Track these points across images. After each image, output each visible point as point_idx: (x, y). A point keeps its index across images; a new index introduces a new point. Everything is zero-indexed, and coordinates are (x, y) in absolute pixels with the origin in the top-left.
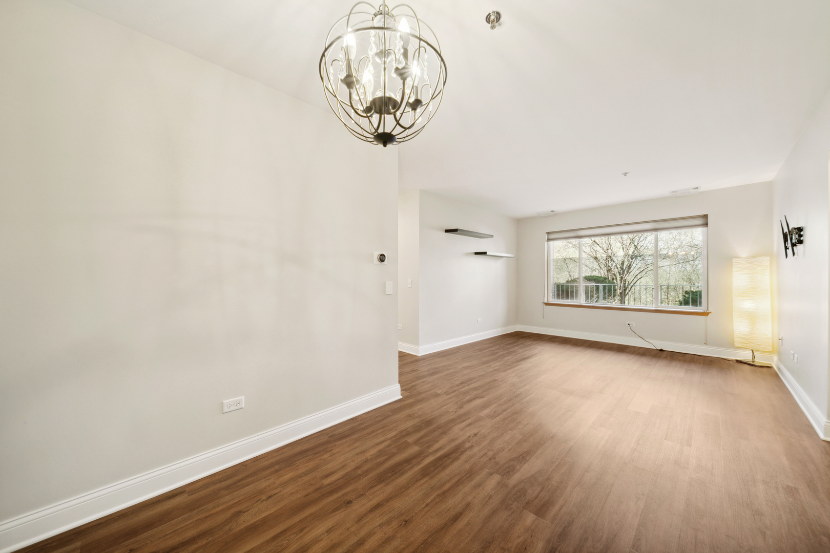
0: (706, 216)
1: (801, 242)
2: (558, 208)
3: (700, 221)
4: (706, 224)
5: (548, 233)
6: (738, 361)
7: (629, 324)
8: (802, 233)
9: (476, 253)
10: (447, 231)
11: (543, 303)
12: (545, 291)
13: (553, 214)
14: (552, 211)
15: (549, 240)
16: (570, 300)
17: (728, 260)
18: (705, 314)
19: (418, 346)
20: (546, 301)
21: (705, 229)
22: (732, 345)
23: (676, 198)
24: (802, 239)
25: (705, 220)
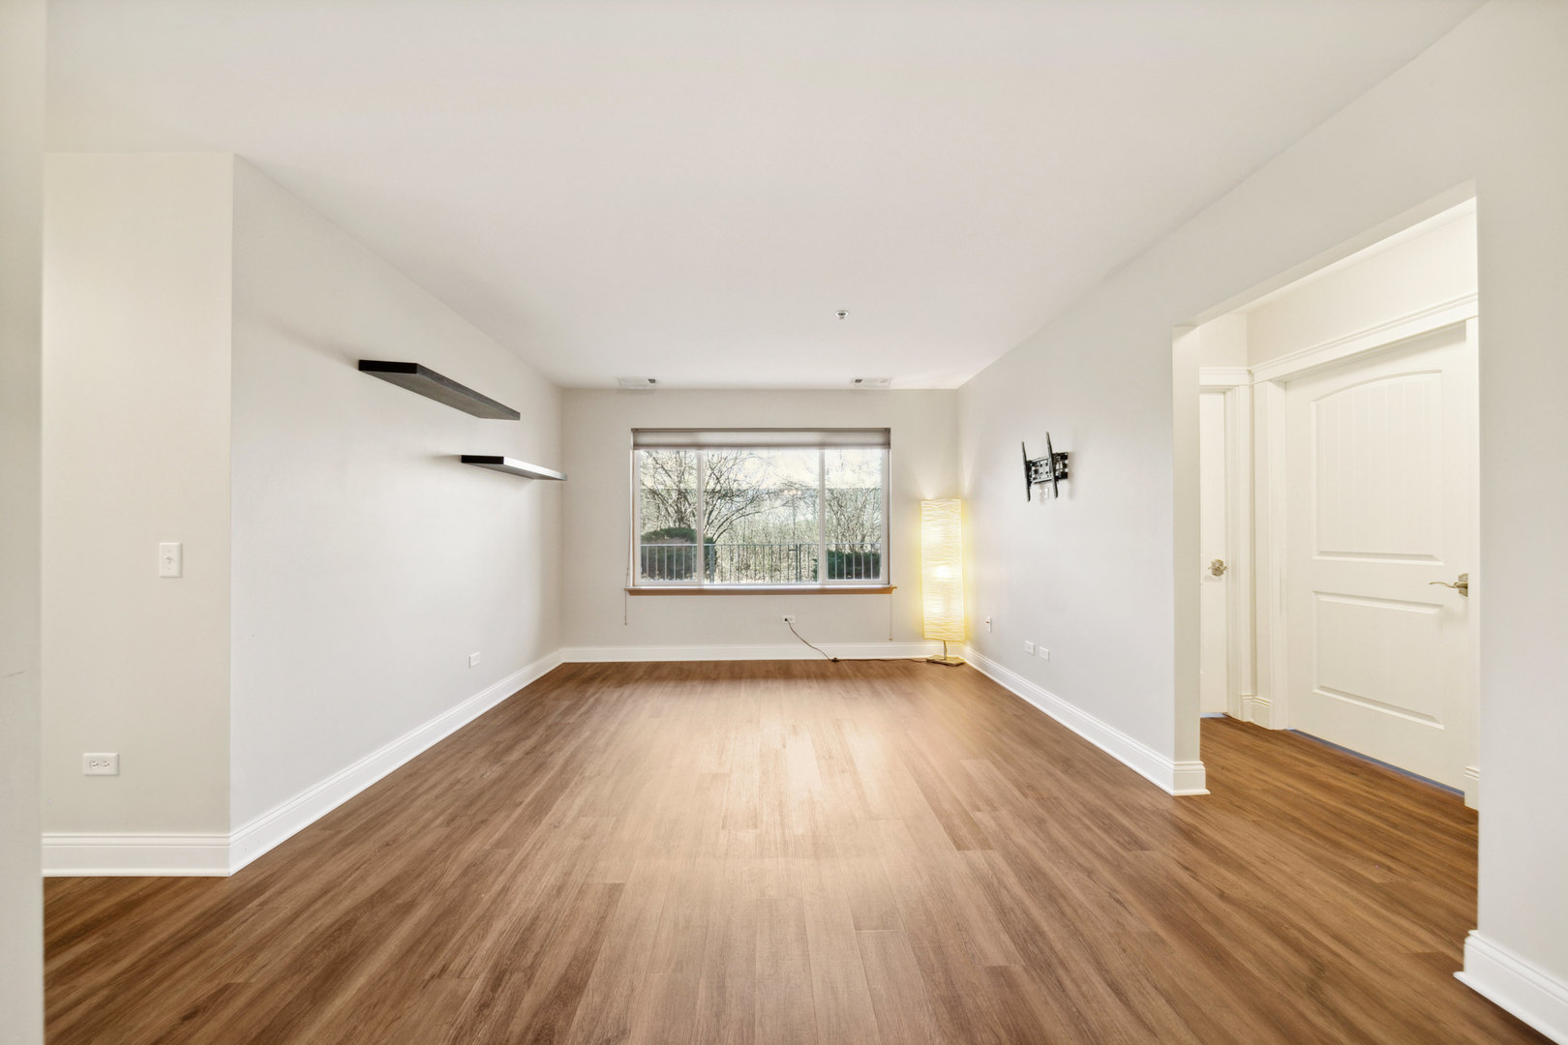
0: (887, 431)
1: (1064, 476)
2: (667, 376)
3: (879, 438)
4: (887, 444)
5: (636, 431)
6: (929, 661)
7: (786, 620)
8: (1066, 462)
9: (467, 459)
10: (366, 366)
11: (626, 590)
12: (629, 564)
13: (650, 389)
14: (652, 381)
15: (637, 446)
16: (674, 581)
17: (913, 502)
18: (887, 590)
19: (228, 829)
20: (631, 587)
21: (885, 451)
22: (920, 637)
23: (859, 391)
24: (1066, 470)
25: (885, 437)
